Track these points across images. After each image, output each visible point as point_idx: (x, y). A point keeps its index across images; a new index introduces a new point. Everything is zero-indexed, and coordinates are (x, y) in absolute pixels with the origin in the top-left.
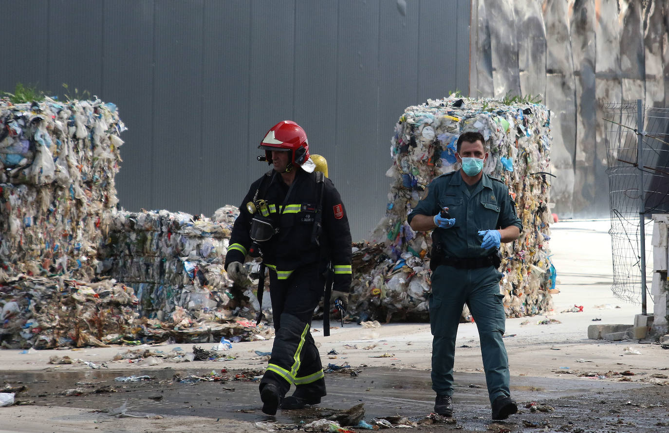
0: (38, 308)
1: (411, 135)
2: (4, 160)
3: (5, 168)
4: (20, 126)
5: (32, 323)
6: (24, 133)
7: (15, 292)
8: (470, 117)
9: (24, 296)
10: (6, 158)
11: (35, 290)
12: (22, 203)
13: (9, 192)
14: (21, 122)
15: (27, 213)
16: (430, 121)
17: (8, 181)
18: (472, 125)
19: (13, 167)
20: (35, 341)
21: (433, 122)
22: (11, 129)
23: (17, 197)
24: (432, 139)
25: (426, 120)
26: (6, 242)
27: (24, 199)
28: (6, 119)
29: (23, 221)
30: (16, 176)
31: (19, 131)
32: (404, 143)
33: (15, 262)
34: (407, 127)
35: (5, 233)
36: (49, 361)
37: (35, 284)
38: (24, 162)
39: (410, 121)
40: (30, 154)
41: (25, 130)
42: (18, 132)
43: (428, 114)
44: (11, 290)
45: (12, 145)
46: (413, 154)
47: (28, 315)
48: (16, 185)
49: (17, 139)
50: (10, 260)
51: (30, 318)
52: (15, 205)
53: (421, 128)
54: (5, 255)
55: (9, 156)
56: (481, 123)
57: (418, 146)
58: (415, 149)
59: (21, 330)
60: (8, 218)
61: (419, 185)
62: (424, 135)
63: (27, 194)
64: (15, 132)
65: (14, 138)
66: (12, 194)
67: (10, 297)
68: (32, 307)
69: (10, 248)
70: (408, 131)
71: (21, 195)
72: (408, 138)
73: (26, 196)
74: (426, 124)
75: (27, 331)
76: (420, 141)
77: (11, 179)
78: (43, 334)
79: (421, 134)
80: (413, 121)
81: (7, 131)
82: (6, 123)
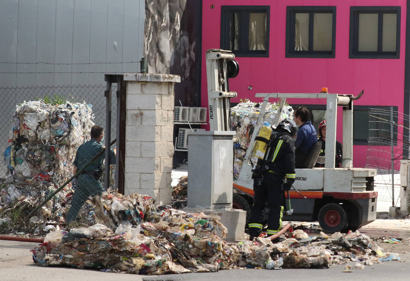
1: (238, 121)
3: (55, 137)
4: (64, 116)
6: (66, 120)
8: (268, 113)
10: (56, 132)
12: (63, 154)
13: (58, 149)
14: (64, 114)
15: (64, 159)
16: (247, 114)
17: (56, 144)
18: (269, 117)
19: (60, 137)
21: (249, 115)
22: (59, 117)
24: (248, 123)
25: (245, 114)
26: (56, 174)
28: (57, 113)
30: (60, 141)
32: (235, 126)
34: (236, 118)
35: (56, 169)
38: (66, 134)
39: (238, 114)
40: (68, 130)
42: (64, 119)
43: (246, 111)
45: (60, 126)
46: (239, 131)
48: (61, 146)
49: (63, 123)
50: (58, 183)
53: (243, 118)
54: (56, 180)
55: (58, 131)
56: (273, 116)
57: (242, 127)
58: (240, 128)
60: (58, 162)
61: (241, 146)
62: (245, 122)
63: (65, 150)
64: (62, 119)
65: (61, 122)
69: (58, 176)
70: (236, 120)
72: (237, 123)
74: (246, 116)
76: (243, 125)
79: (243, 121)
80: (239, 115)
81: (57, 119)
82: (57, 115)
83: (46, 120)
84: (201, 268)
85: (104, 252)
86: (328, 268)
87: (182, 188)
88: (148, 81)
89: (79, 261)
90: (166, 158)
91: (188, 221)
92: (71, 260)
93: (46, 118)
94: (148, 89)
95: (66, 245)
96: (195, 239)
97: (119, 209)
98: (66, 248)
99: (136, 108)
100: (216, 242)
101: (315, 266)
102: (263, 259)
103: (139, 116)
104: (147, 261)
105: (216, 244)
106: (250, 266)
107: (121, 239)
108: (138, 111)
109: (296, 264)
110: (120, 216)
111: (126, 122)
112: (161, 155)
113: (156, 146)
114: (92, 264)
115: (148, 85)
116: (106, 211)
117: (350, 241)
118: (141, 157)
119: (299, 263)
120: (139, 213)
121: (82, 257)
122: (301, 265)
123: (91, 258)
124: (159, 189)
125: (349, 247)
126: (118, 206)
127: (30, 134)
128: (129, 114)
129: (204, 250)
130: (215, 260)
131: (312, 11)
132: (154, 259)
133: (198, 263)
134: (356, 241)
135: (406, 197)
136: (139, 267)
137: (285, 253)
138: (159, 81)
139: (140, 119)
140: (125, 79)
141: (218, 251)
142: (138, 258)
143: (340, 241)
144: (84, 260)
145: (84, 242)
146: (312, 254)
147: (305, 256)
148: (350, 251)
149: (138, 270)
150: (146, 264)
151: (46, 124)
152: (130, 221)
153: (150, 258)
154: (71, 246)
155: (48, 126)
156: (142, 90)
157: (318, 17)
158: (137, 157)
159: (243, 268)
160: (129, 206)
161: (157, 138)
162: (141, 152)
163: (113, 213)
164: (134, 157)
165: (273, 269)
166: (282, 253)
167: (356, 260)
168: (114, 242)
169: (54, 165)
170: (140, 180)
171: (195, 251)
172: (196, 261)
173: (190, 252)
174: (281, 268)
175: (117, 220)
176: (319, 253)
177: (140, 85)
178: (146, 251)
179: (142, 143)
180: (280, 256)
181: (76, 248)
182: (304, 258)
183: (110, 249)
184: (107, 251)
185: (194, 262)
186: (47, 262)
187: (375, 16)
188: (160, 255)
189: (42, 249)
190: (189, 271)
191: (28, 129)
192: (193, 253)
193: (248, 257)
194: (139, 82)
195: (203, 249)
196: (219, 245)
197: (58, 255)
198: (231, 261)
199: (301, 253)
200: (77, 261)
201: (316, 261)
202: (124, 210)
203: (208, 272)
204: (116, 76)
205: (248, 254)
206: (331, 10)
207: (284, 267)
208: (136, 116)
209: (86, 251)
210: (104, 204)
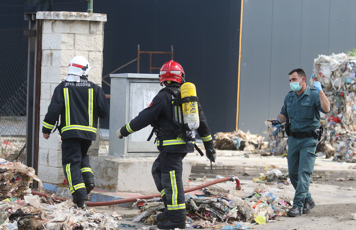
0: (353, 145)
2: (345, 81)
3: (345, 84)
4: (352, 66)
5: (350, 152)
6: (353, 69)
7: (344, 138)
9: (348, 140)
10: (346, 80)
11: (352, 137)
12: (352, 100)
13: (346, 95)
14: (352, 65)
15: (354, 104)
17: (346, 90)
19: (348, 84)
20: (351, 159)
22: (348, 67)
23: (350, 97)
26: (344, 117)
27: (353, 98)
28: (346, 63)
29: (353, 108)
30: (349, 88)
31: (351, 69)
33: (348, 125)
35: (344, 113)
36: (348, 167)
37: (352, 135)
41: (354, 68)
44: (343, 137)
45: (348, 75)
47: (349, 148)
48: (350, 92)
49: (350, 72)
50: (346, 124)
51: (350, 149)
52: (349, 100)
54: (344, 122)
55: (347, 79)
59: (346, 154)
60: (345, 106)
63: (355, 96)
64: (349, 69)
65: (349, 72)
66: (348, 95)
67: (342, 140)
68: (350, 145)
69: (346, 119)
71: (352, 96)
73: (354, 97)
75: (348, 155)
77: (348, 90)
78: (355, 156)
81: (346, 68)
82: (346, 65)
83: (337, 70)
88: (52, 19)
93: (337, 68)
99: (48, 48)
108: (50, 51)
111: (42, 63)
127: (325, 81)
128: (44, 54)
139: (50, 60)
140: (37, 17)
151: (337, 73)
155: (339, 75)
156: (52, 28)
164: (46, 100)
169: (343, 109)
177: (51, 23)
179: (52, 85)
191: (324, 77)
208: (48, 56)
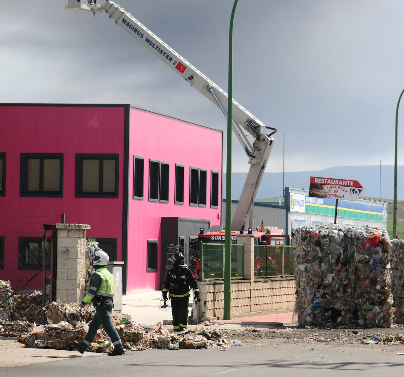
84: (133, 349)
85: (72, 339)
86: (207, 348)
87: (18, 304)
88: (73, 229)
89: (56, 345)
90: (82, 279)
91: (117, 320)
92: (51, 344)
94: (72, 234)
95: (47, 334)
96: (126, 330)
97: (71, 312)
98: (47, 336)
99: (64, 247)
100: (140, 332)
101: (199, 347)
102: (166, 343)
103: (66, 252)
104: (100, 344)
105: (141, 333)
106: (159, 348)
107: (83, 330)
108: (66, 249)
109: (187, 347)
110: (71, 317)
111: (57, 256)
112: (80, 278)
113: (78, 272)
114: (65, 346)
115: (72, 231)
116: (62, 314)
117: (210, 333)
118: (68, 279)
119: (188, 346)
120: (83, 315)
121: (58, 342)
122: (190, 347)
123: (64, 342)
124: (79, 300)
125: (210, 337)
126: (70, 310)
128: (59, 250)
129: (133, 338)
130: (140, 344)
131: (42, 157)
132: (104, 343)
133: (131, 345)
134: (213, 333)
135: (197, 308)
136: (96, 348)
137: (179, 339)
138: (80, 228)
139: (67, 254)
140: (57, 228)
141: (142, 338)
142: (94, 342)
143: (204, 333)
144: (59, 344)
145: (59, 332)
146: (196, 340)
147: (192, 341)
148: (210, 340)
149: (95, 350)
150: (100, 346)
152: (77, 320)
153: (102, 342)
154: (51, 335)
156: (68, 235)
157: (48, 163)
158: (65, 279)
159: (154, 349)
160: (76, 310)
161: (78, 267)
162: (68, 276)
163: (67, 315)
164: (63, 279)
165: (174, 349)
166: (177, 339)
167: (215, 345)
168: (79, 332)
170: (67, 294)
171: (126, 338)
172: (129, 344)
173: (124, 339)
174: (179, 349)
175: (69, 320)
176: (200, 340)
177: (67, 231)
178: (98, 338)
179: (68, 270)
180: (176, 342)
181: (54, 336)
182: (192, 343)
183: (76, 337)
184: (74, 338)
185: (128, 344)
186: (37, 345)
187: (97, 162)
188: (107, 340)
189: (32, 337)
190: (126, 350)
192: (126, 340)
193: (156, 342)
194: (66, 229)
195: (132, 336)
196: (142, 334)
197: (44, 341)
198: (147, 345)
199: (189, 340)
200: (55, 344)
201: (200, 344)
202: (74, 312)
203: (138, 351)
204: (50, 226)
205: (156, 340)
206: (59, 157)
207: (180, 348)
208: (64, 252)
209: (60, 338)
210: (61, 309)
